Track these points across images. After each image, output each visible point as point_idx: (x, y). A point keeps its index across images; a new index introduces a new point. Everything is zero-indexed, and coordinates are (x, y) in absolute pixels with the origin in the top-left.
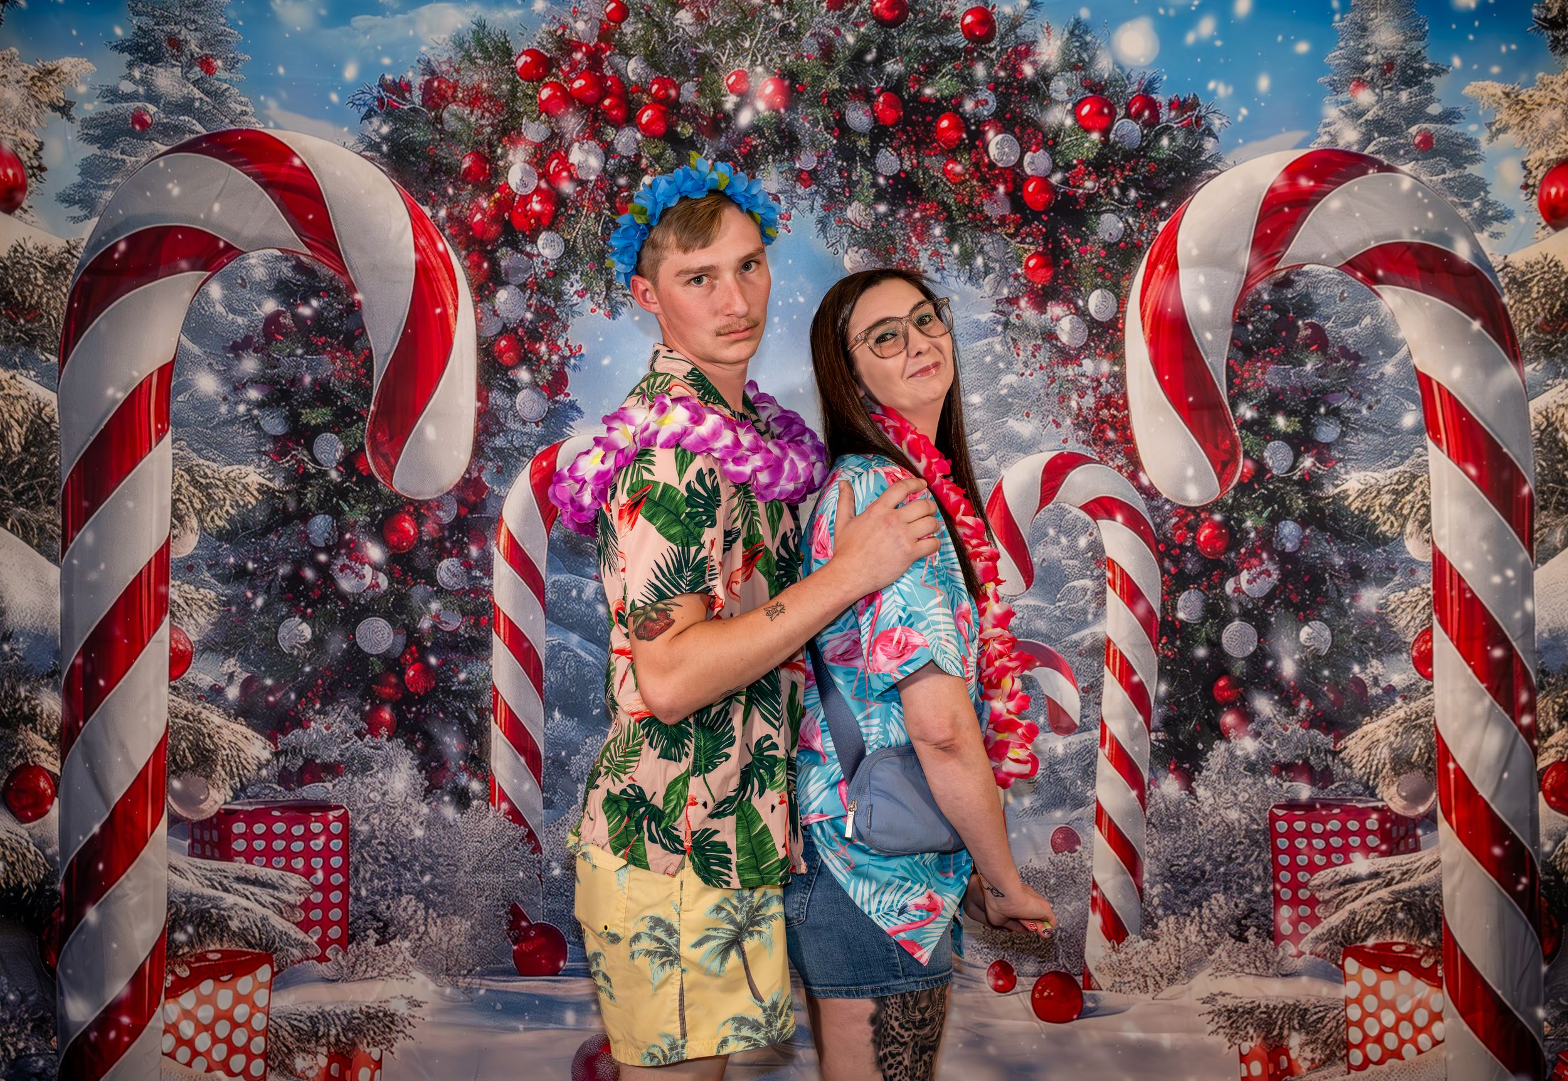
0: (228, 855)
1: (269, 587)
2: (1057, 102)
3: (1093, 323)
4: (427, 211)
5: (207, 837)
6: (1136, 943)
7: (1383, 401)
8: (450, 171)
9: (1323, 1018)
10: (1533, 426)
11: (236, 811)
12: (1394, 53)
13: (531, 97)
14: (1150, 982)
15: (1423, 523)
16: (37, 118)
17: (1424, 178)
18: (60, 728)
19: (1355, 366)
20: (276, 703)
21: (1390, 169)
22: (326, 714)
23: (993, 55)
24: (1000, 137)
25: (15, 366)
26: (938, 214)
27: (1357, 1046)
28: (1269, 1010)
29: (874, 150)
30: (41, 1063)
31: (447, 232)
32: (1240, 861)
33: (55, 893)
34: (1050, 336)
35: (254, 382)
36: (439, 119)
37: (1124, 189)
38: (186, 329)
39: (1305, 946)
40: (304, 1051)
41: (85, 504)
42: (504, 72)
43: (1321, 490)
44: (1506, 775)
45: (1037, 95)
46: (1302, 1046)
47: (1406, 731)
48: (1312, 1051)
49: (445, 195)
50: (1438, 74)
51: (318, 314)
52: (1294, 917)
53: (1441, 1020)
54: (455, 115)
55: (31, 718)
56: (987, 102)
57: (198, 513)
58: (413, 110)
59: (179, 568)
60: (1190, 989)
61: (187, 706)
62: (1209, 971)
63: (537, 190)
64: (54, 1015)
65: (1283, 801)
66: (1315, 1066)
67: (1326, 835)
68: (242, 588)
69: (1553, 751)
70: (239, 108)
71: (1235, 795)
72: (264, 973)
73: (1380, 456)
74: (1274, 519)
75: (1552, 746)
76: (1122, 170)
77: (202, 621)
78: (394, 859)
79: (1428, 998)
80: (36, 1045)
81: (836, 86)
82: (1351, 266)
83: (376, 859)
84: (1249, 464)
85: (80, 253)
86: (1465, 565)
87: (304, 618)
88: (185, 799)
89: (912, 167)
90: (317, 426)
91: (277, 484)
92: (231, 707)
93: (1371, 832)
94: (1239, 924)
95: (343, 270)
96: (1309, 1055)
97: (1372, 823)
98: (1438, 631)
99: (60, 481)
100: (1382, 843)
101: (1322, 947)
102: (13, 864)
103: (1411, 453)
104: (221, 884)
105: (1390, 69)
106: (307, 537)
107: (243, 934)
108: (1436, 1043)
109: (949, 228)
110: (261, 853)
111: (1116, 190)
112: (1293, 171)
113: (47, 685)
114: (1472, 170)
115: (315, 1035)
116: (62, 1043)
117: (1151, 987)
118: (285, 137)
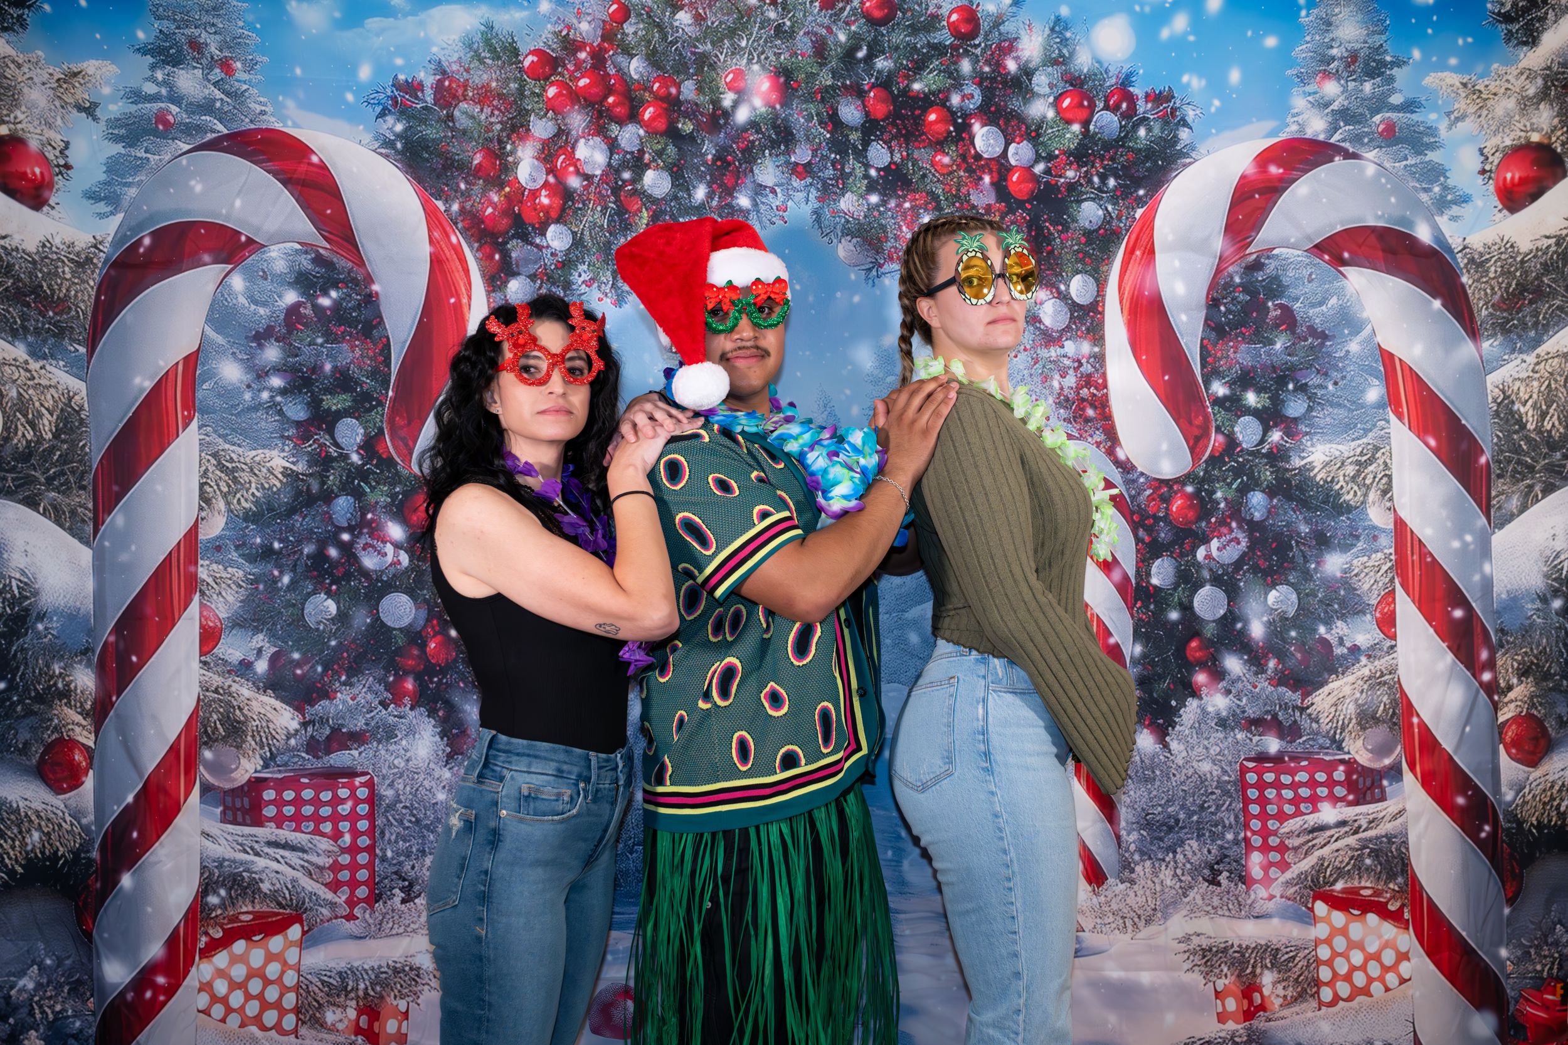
0: (258, 821)
1: (295, 566)
2: (1039, 95)
3: (1074, 307)
4: (440, 204)
5: (238, 804)
6: (1114, 886)
7: (1348, 377)
8: (462, 167)
9: (1294, 958)
10: (1490, 399)
11: (266, 779)
12: (1357, 46)
13: (538, 95)
14: (1129, 923)
15: (1385, 492)
16: (62, 118)
17: (1387, 165)
18: (94, 704)
19: (1322, 345)
20: (304, 675)
21: (1355, 156)
22: (351, 685)
23: (978, 51)
24: (986, 128)
25: (45, 357)
26: (927, 203)
27: (1327, 984)
28: (1242, 951)
29: (866, 144)
30: (78, 1024)
31: (460, 225)
32: (1212, 809)
33: (90, 861)
34: (1033, 319)
35: (277, 370)
36: (450, 117)
37: (1103, 178)
38: (209, 320)
39: (1276, 889)
40: (334, 1005)
41: (116, 488)
42: (511, 71)
43: (1288, 462)
44: (1468, 729)
45: (1021, 88)
46: (1274, 984)
47: (1371, 687)
48: (1284, 988)
49: (457, 189)
50: (1399, 66)
51: (337, 305)
52: (1265, 862)
53: (1408, 959)
54: (466, 113)
55: (66, 694)
56: (973, 96)
57: (225, 496)
58: (425, 108)
59: (207, 549)
60: (1166, 929)
61: (217, 680)
62: (1184, 912)
63: (546, 185)
64: (91, 977)
65: (1253, 754)
66: (1288, 1003)
67: (1294, 786)
68: (269, 566)
69: (1512, 706)
70: (259, 108)
71: (1207, 748)
72: (295, 932)
73: (1345, 428)
74: (1244, 490)
75: (1511, 701)
76: (1102, 158)
77: (231, 599)
78: (418, 821)
79: (1395, 939)
80: (72, 1007)
81: (829, 83)
82: (1319, 249)
83: (401, 822)
84: (1221, 438)
85: (106, 247)
86: (1425, 530)
87: (330, 594)
88: (217, 768)
89: (902, 158)
90: (338, 411)
91: (301, 467)
92: (260, 680)
93: (1339, 783)
94: (1212, 868)
95: (360, 262)
96: (1281, 992)
97: (1339, 774)
98: (1400, 592)
99: (90, 467)
100: (1349, 792)
101: (1293, 890)
102: (48, 834)
103: (1375, 426)
104: (252, 848)
105: (1354, 61)
106: (331, 518)
107: (274, 896)
108: (1403, 981)
110: (290, 819)
111: (1096, 179)
112: (1264, 159)
113: (80, 662)
114: (1432, 156)
115: (344, 990)
116: (99, 1003)
117: (1130, 928)
118: (304, 135)
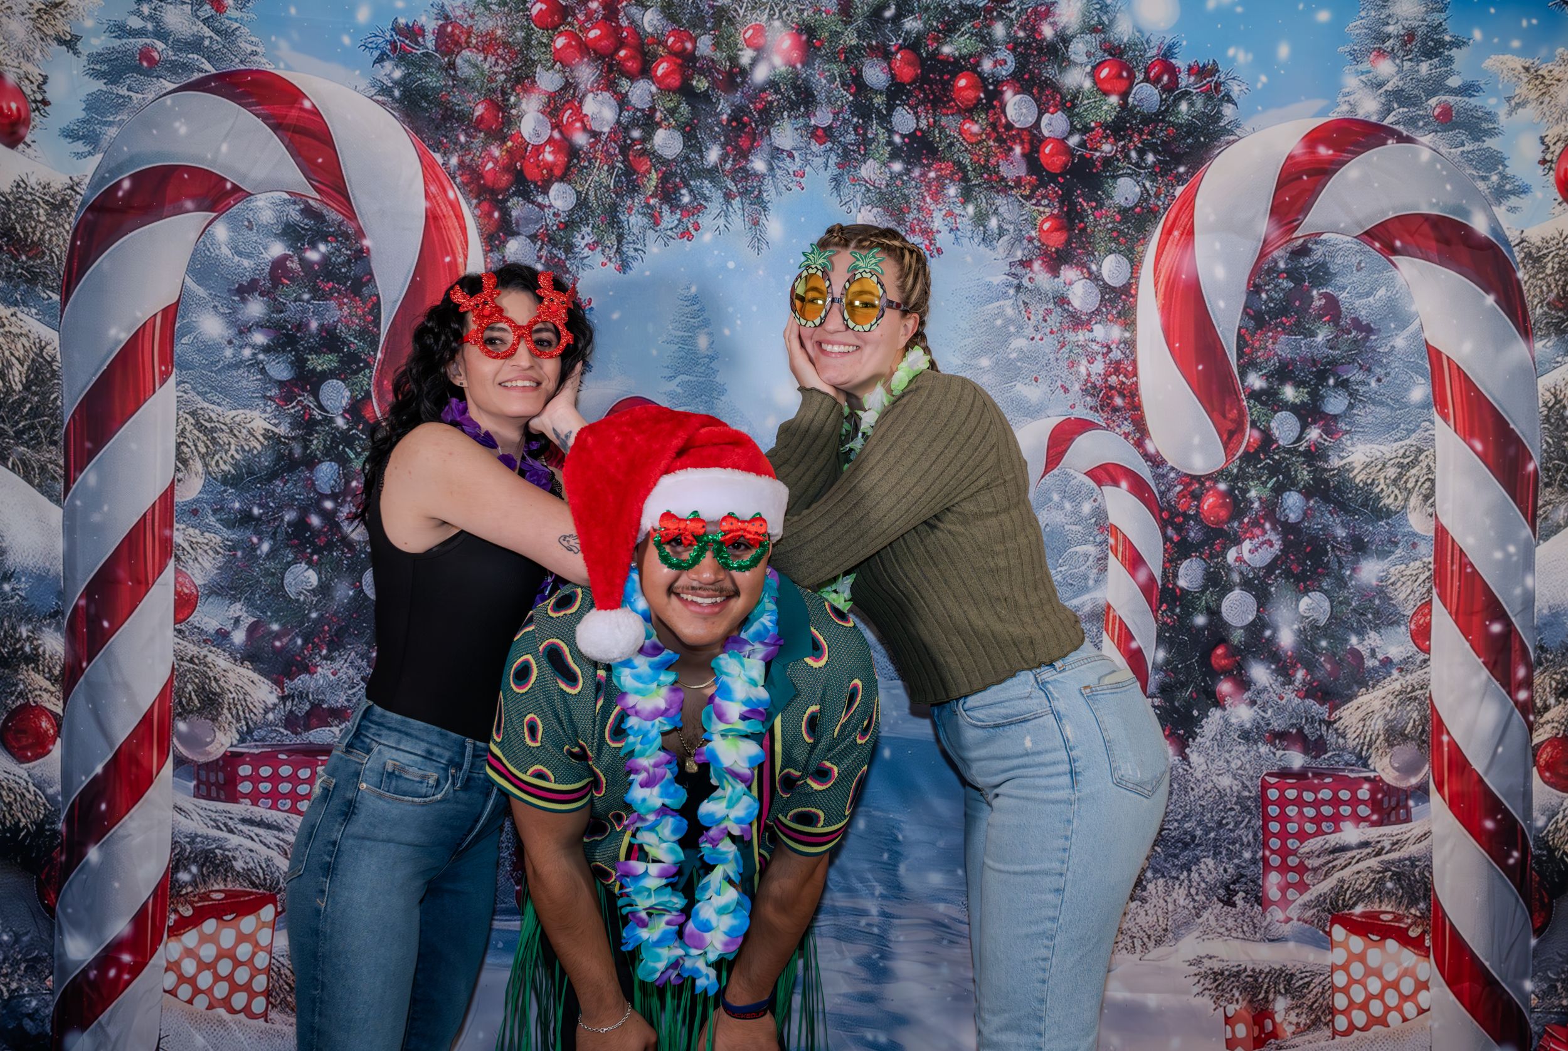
0: (233, 797)
1: (275, 533)
2: (1075, 64)
3: (1106, 288)
4: (437, 157)
5: (213, 779)
7: (1393, 374)
8: (464, 118)
9: (1309, 983)
10: (1541, 403)
11: (242, 754)
12: (1415, 24)
13: (546, 46)
14: (1138, 943)
15: (1427, 497)
16: (42, 51)
17: (1443, 150)
18: (63, 669)
19: (1366, 339)
20: (283, 647)
21: (1409, 140)
22: (333, 659)
23: (1013, 15)
24: (1018, 97)
25: (16, 304)
26: (953, 174)
27: (1342, 1012)
28: (1255, 975)
29: (891, 108)
30: (34, 1003)
31: (458, 180)
32: (1231, 826)
33: (55, 833)
34: (1062, 301)
35: (260, 326)
36: (452, 65)
37: (1141, 153)
38: (191, 270)
39: (1293, 912)
41: (88, 445)
42: (518, 19)
43: (1327, 462)
44: (1500, 750)
45: (1057, 57)
46: (1287, 1010)
47: (1401, 702)
48: (1297, 1015)
49: (456, 142)
50: (1458, 47)
51: (326, 259)
52: (1282, 883)
53: (1428, 989)
54: (468, 61)
55: (33, 659)
56: (1006, 63)
57: (203, 457)
58: (426, 55)
59: (183, 512)
60: (1177, 950)
61: (192, 650)
62: (1197, 934)
63: (550, 140)
64: (51, 954)
65: (1275, 769)
66: (1300, 1031)
67: (1317, 804)
68: (248, 533)
69: (1548, 727)
70: (249, 48)
71: (1228, 762)
72: (268, 912)
73: (1390, 427)
74: (1279, 490)
75: (1548, 722)
76: (1141, 134)
77: (207, 565)
79: (1415, 966)
80: (29, 985)
81: (854, 42)
82: (1370, 235)
84: (1256, 434)
85: (83, 189)
86: (1467, 539)
87: (310, 564)
88: (191, 740)
89: (929, 126)
90: (323, 372)
91: (283, 430)
92: (237, 651)
93: (1363, 802)
94: (1227, 888)
95: (351, 214)
96: (1294, 1020)
97: (1364, 793)
98: (1437, 603)
99: (62, 421)
100: (1373, 812)
101: (1310, 913)
102: (10, 804)
103: (1418, 426)
104: (226, 825)
105: (1411, 40)
106: (313, 484)
107: (247, 874)
108: (1421, 1011)
109: (963, 188)
110: (267, 796)
111: (1133, 154)
112: (1313, 139)
113: (49, 625)
114: (1490, 143)
116: (59, 982)
117: (1139, 948)
118: (296, 78)
